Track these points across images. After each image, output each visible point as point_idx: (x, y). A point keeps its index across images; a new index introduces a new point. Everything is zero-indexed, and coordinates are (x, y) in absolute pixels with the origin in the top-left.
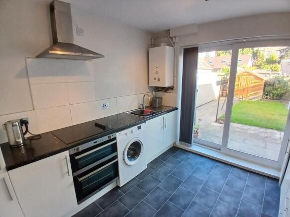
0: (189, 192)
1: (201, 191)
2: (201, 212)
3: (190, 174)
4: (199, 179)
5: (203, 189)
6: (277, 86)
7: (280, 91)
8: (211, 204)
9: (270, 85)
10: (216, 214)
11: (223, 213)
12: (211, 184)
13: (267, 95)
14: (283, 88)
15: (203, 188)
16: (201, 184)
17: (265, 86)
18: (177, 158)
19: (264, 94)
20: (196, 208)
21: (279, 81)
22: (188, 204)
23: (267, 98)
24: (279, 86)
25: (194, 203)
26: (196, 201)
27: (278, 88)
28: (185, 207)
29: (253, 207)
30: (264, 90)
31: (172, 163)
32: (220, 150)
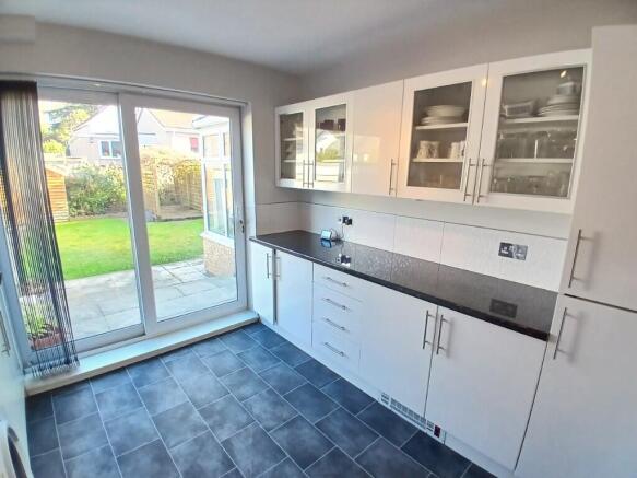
0: (195, 440)
1: (205, 418)
2: (251, 441)
3: (150, 416)
4: (178, 407)
5: (206, 413)
6: (93, 187)
7: (101, 196)
8: (243, 418)
9: (78, 185)
10: (267, 420)
11: (269, 409)
12: (201, 396)
13: (78, 207)
14: (104, 189)
15: (201, 412)
16: (190, 411)
17: (67, 188)
18: (74, 418)
19: (70, 205)
20: (238, 445)
21: (93, 177)
22: (224, 454)
23: (79, 214)
24: (95, 186)
25: (227, 443)
26: (224, 438)
27: (96, 190)
28: (228, 463)
29: (278, 370)
30: (69, 199)
31: (81, 434)
32: (144, 334)
